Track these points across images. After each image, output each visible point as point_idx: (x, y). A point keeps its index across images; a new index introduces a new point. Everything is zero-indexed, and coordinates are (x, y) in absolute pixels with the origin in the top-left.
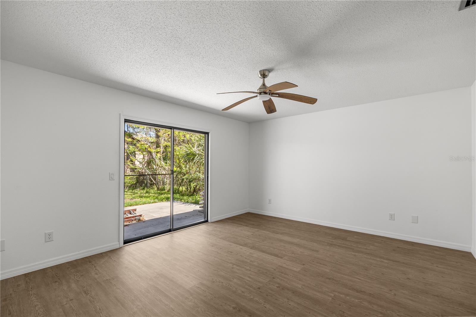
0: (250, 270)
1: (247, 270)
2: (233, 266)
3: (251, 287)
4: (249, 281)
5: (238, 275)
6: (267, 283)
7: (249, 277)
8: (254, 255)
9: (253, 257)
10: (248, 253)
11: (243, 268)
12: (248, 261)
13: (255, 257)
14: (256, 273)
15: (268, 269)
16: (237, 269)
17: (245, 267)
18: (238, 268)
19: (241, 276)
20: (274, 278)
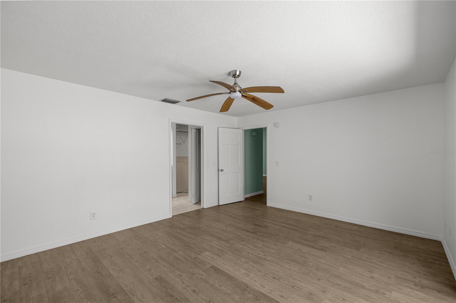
0: (249, 253)
1: (251, 254)
2: (265, 258)
3: (248, 241)
4: (249, 245)
5: (259, 250)
6: (236, 244)
7: (249, 247)
8: (243, 271)
9: (245, 269)
10: (252, 275)
11: (255, 255)
12: (251, 263)
13: (243, 268)
14: (244, 251)
15: (232, 254)
16: (261, 254)
17: (253, 256)
18: (260, 256)
19: (256, 249)
20: (230, 247)
